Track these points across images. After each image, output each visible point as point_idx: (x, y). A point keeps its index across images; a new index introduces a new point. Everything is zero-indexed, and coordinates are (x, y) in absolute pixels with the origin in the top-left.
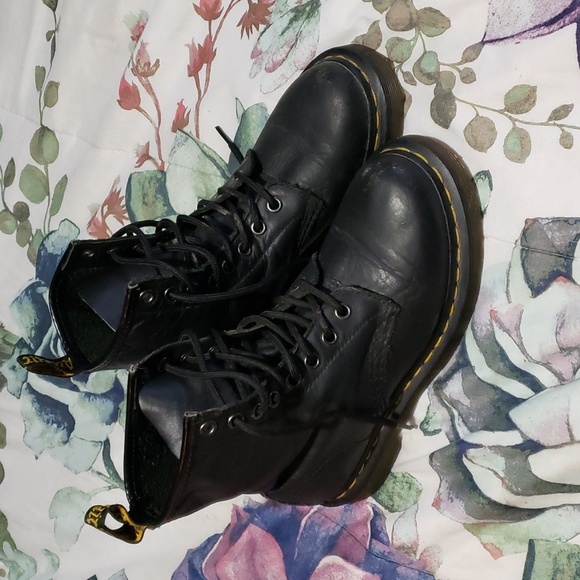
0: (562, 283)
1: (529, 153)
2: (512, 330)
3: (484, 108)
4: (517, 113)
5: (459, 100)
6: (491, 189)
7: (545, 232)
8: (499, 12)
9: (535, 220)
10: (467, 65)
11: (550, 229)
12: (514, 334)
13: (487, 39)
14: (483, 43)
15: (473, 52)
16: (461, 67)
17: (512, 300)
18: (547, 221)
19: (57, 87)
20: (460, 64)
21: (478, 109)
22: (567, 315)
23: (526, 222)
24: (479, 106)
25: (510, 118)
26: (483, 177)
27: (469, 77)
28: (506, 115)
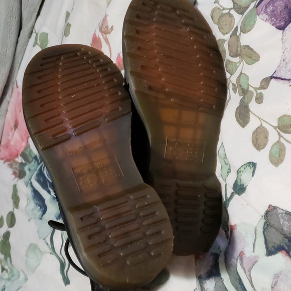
0: (284, 254)
1: (282, 161)
2: (247, 270)
3: (266, 122)
4: (284, 132)
5: (251, 112)
6: (253, 176)
7: (279, 218)
8: (288, 60)
9: (275, 208)
10: (262, 91)
11: (283, 218)
12: (247, 273)
13: (275, 75)
14: (272, 77)
15: (266, 82)
16: (259, 91)
17: (255, 251)
18: (282, 211)
19: (70, 27)
20: (259, 89)
21: (262, 121)
22: (280, 278)
23: (270, 206)
24: (262, 120)
25: (279, 134)
26: (251, 166)
27: (259, 99)
28: (277, 131)
